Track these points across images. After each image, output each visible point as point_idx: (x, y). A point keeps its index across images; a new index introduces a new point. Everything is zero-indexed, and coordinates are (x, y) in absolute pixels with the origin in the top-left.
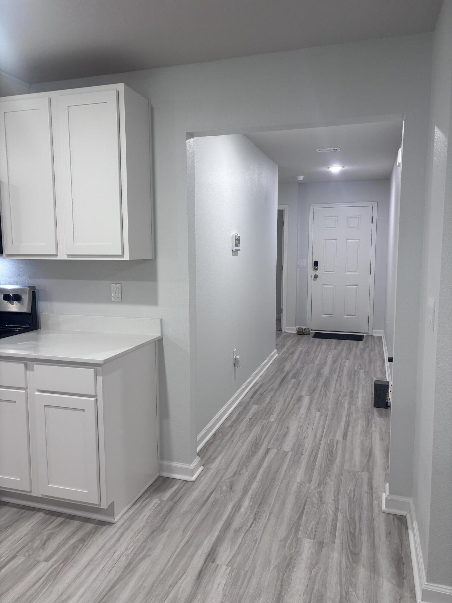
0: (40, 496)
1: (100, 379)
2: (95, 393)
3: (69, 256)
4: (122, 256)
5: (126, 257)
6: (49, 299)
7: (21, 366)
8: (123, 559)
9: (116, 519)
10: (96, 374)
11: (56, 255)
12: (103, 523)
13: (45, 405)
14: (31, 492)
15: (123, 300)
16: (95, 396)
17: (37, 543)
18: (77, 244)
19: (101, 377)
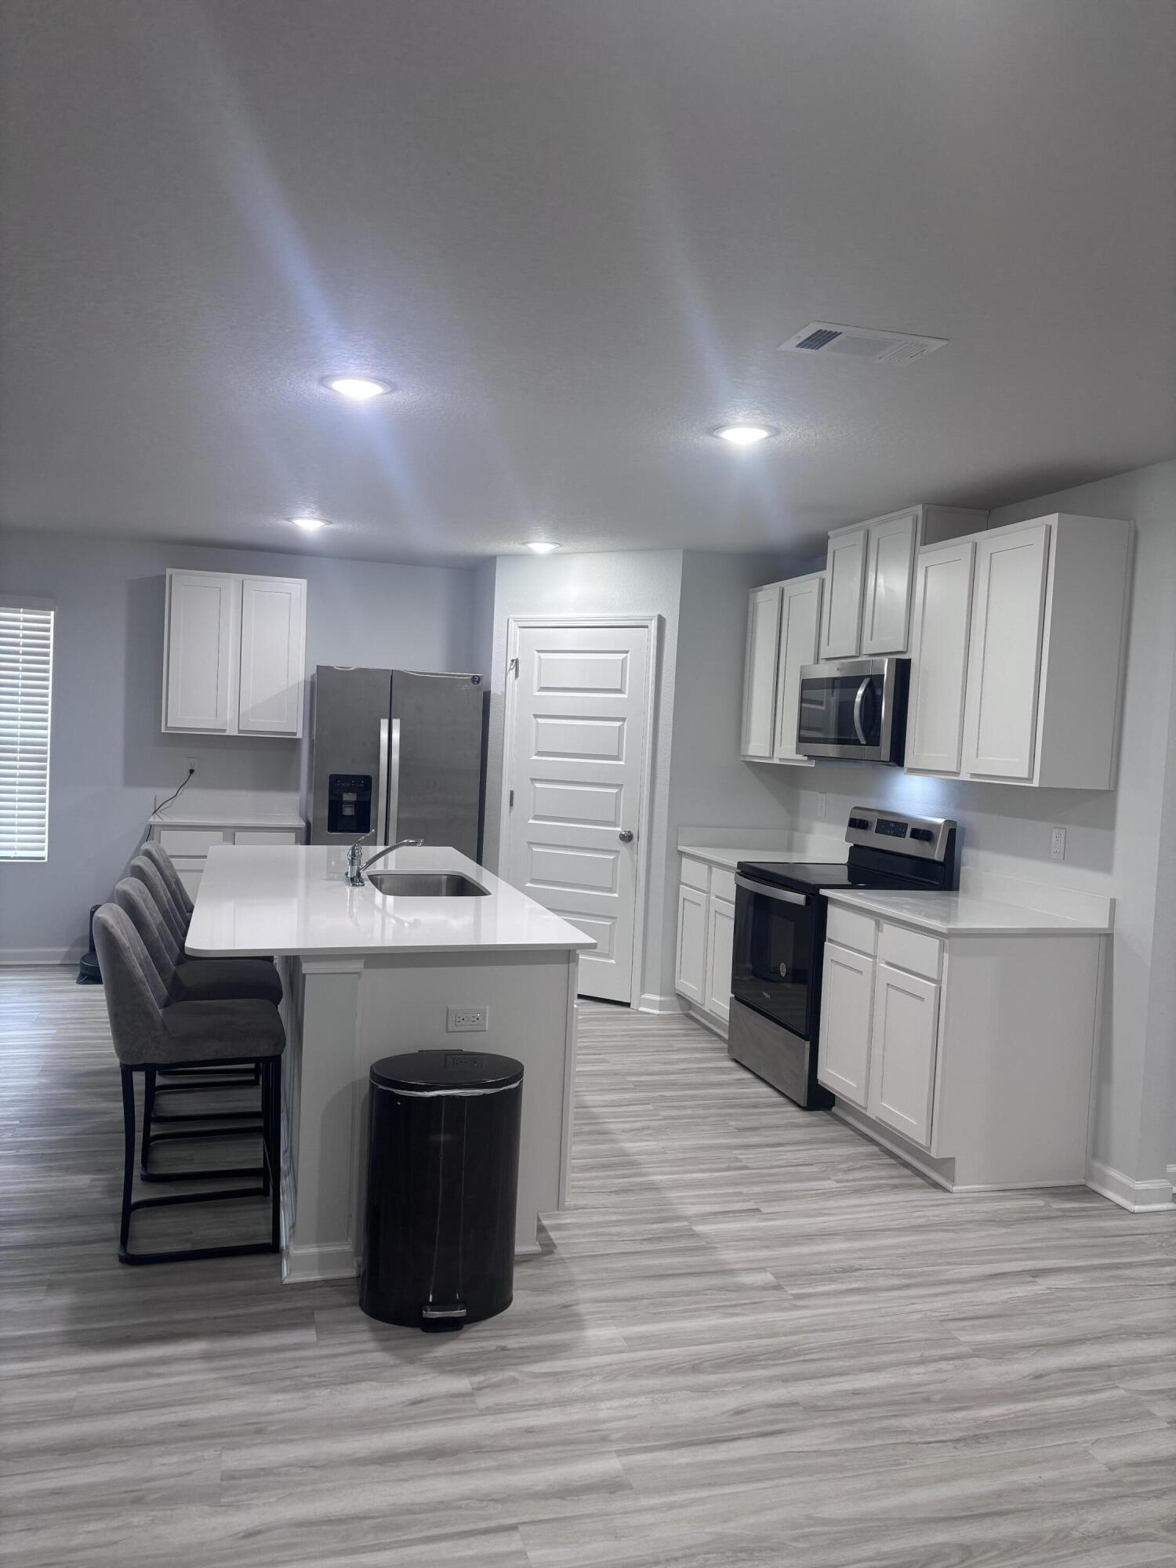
0: (873, 1117)
1: (946, 956)
2: (938, 975)
3: (973, 775)
4: (1030, 779)
5: (1036, 783)
6: (976, 846)
7: (870, 923)
8: (923, 1220)
9: (955, 1189)
10: (942, 949)
11: (957, 774)
12: (937, 1186)
13: (888, 984)
14: (866, 1109)
15: (1065, 859)
16: (938, 982)
17: (844, 1166)
18: (982, 758)
19: (948, 955)
